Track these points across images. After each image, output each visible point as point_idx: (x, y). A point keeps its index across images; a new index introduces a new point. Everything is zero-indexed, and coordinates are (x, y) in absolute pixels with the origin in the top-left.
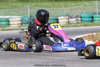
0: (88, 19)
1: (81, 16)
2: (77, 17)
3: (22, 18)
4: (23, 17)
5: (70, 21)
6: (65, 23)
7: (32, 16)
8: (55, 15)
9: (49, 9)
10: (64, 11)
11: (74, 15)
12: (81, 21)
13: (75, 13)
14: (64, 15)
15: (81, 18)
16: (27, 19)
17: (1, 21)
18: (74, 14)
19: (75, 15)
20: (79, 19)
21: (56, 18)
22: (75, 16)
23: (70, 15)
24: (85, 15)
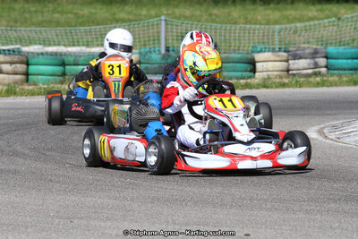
0: (349, 61)
1: (326, 53)
2: (315, 54)
3: (140, 53)
4: (143, 50)
5: (292, 67)
6: (276, 73)
7: (171, 49)
8: (246, 48)
9: (225, 29)
10: (273, 35)
11: (304, 49)
12: (326, 67)
13: (309, 43)
14: (274, 49)
15: (327, 58)
16: (156, 57)
17: (74, 60)
18: (307, 45)
19: (308, 48)
20: (322, 61)
21: (249, 56)
22: (307, 51)
23: (291, 49)
24: (341, 49)
